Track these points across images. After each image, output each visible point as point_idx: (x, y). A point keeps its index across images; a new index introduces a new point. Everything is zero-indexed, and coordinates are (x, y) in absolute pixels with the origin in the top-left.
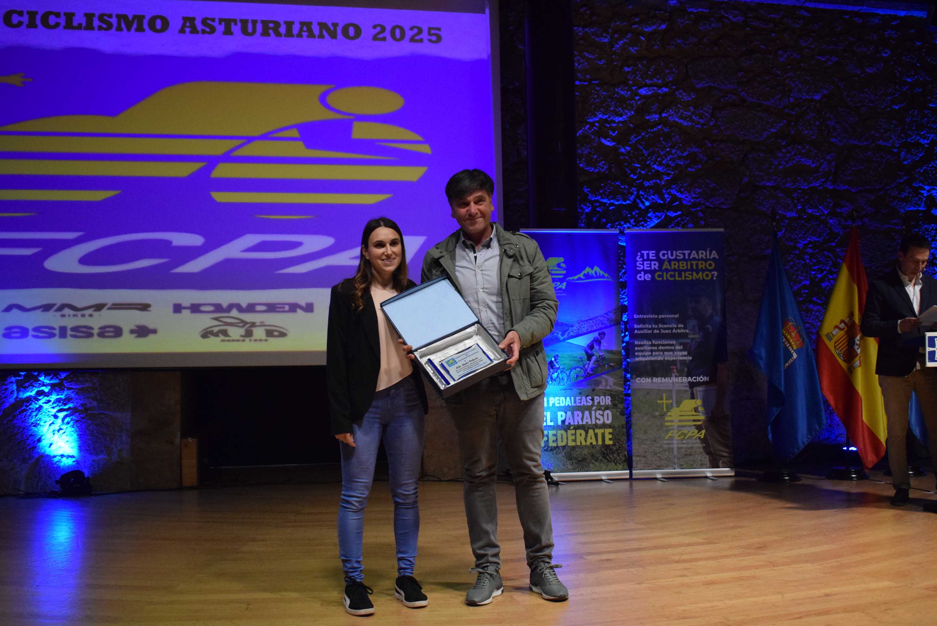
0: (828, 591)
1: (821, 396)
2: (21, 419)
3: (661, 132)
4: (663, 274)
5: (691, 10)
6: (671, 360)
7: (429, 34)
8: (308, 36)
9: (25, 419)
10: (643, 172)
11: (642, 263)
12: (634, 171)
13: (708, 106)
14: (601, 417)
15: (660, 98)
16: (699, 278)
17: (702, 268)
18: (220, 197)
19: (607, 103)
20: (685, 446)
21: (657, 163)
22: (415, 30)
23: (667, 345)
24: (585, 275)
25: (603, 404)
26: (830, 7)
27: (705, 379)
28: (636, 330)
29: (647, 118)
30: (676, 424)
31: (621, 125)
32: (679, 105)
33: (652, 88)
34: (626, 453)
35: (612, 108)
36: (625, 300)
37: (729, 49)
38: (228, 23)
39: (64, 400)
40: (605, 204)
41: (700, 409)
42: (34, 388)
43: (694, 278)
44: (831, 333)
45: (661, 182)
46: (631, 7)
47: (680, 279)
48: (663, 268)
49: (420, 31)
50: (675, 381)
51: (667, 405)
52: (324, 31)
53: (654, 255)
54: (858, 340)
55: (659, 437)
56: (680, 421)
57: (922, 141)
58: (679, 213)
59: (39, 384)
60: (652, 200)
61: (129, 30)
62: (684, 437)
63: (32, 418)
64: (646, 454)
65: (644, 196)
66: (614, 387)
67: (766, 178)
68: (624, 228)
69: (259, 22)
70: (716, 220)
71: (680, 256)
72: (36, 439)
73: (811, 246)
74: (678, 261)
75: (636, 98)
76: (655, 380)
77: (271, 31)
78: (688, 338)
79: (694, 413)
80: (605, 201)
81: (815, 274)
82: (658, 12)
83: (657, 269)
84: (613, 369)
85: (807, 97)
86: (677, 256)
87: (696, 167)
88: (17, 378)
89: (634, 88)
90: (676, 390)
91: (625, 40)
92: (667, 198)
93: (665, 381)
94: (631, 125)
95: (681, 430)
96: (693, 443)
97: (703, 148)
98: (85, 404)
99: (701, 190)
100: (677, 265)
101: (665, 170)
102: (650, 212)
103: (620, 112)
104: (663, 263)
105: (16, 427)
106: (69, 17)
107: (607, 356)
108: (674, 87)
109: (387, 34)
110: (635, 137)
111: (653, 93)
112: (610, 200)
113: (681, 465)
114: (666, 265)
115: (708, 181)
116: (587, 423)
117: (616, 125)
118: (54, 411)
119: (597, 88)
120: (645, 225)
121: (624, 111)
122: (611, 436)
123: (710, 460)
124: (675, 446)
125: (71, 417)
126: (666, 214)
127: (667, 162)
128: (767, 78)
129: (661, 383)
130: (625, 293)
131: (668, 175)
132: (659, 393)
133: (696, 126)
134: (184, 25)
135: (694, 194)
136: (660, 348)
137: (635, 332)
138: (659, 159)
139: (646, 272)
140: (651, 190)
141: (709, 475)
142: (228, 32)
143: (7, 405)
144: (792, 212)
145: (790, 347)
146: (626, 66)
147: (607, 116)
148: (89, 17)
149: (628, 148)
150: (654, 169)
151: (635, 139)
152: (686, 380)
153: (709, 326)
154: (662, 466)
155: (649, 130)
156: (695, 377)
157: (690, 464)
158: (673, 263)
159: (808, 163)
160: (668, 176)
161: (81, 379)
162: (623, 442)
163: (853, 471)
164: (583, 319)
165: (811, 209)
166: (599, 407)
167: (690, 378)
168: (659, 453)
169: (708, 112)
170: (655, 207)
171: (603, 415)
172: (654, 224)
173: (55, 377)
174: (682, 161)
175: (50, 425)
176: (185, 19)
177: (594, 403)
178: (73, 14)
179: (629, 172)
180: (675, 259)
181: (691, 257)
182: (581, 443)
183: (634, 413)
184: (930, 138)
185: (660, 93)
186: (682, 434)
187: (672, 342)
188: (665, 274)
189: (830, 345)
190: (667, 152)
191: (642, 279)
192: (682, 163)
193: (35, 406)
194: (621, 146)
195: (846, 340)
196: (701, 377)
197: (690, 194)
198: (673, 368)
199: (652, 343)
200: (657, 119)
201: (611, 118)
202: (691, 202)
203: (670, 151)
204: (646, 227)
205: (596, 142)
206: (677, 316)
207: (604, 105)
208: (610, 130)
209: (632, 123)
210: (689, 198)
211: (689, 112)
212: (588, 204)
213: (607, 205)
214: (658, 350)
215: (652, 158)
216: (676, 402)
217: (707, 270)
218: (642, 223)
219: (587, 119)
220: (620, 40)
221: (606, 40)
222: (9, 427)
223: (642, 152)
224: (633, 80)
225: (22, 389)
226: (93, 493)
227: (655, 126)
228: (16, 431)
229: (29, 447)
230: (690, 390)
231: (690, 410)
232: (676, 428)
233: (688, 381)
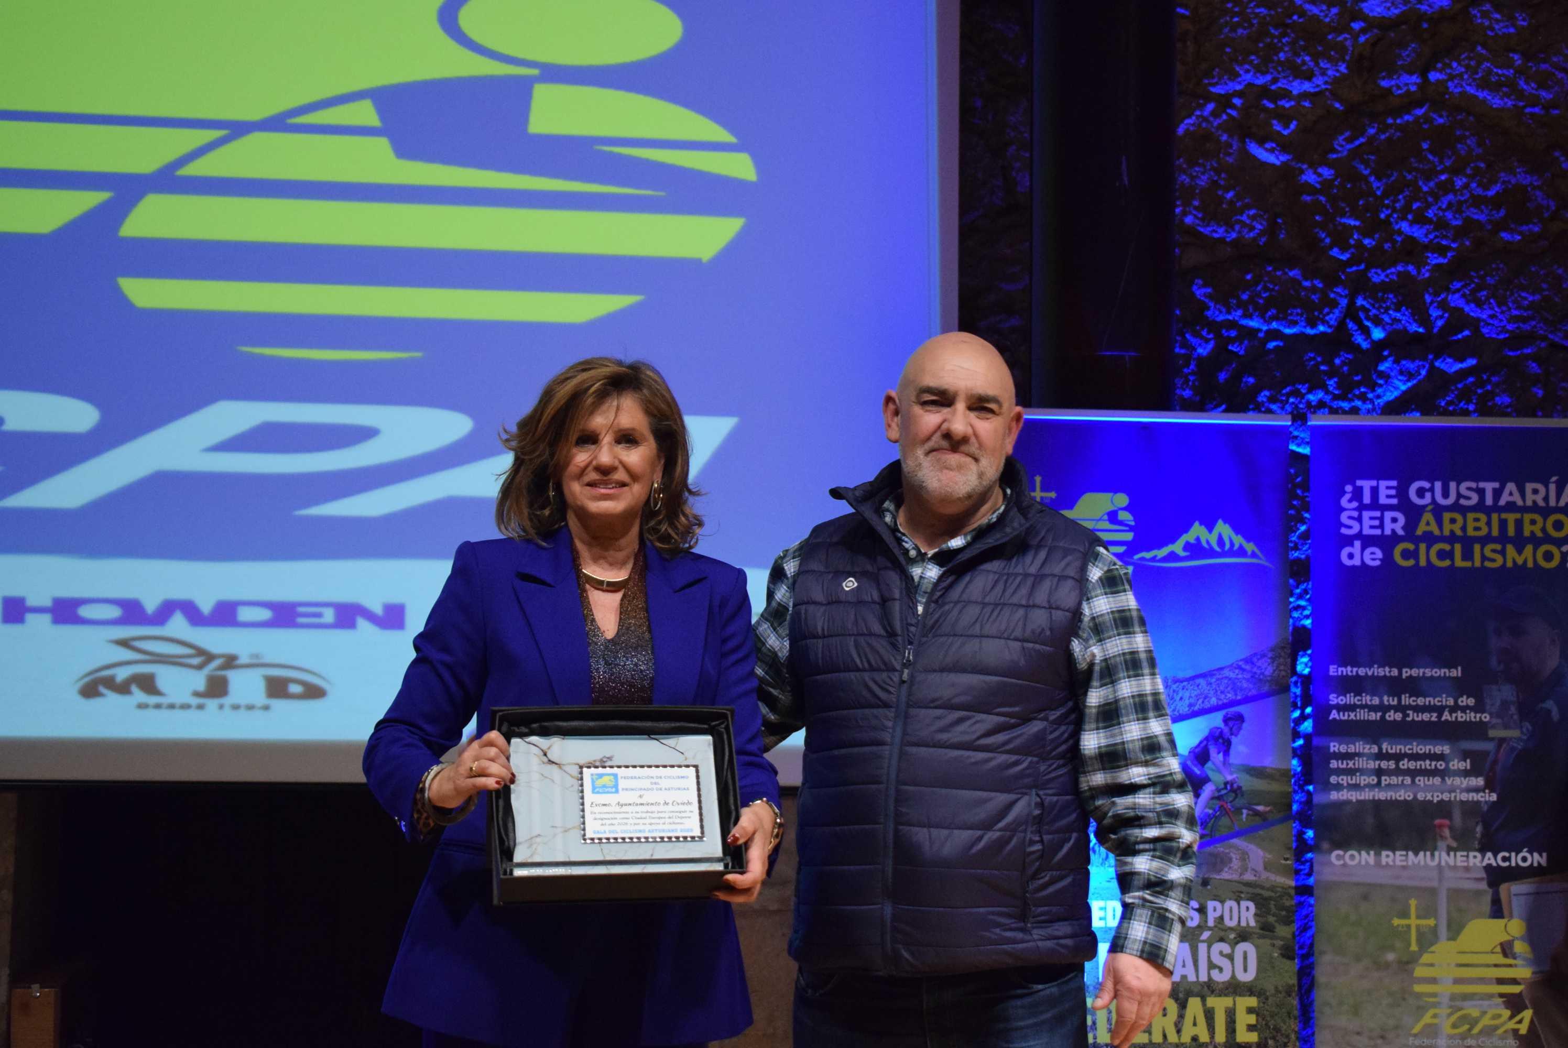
3: (1424, 126)
4: (1417, 550)
6: (1435, 800)
10: (1366, 242)
11: (1355, 514)
12: (1341, 238)
14: (1225, 963)
15: (1425, 26)
16: (1525, 561)
17: (1532, 532)
18: (151, 294)
19: (1269, 40)
23: (1423, 757)
24: (1187, 546)
25: (1233, 924)
27: (1537, 859)
28: (1334, 712)
29: (1383, 83)
30: (1445, 989)
31: (1307, 104)
32: (1479, 48)
35: (1281, 55)
36: (1307, 612)
40: (1253, 332)
41: (1520, 947)
43: (1509, 564)
45: (1419, 273)
47: (1468, 564)
48: (1419, 532)
50: (1447, 863)
51: (1421, 936)
53: (1393, 492)
55: (1396, 1027)
56: (1458, 981)
58: (1471, 362)
60: (1392, 325)
62: (1470, 1030)
65: (1369, 310)
66: (1265, 875)
68: (1309, 402)
71: (1468, 498)
74: (1464, 510)
75: (1353, 25)
76: (1387, 857)
78: (1485, 738)
79: (1502, 960)
80: (1253, 324)
83: (1401, 532)
84: (1264, 822)
87: (1525, 228)
90: (1449, 890)
92: (1437, 318)
93: (1416, 861)
94: (1337, 105)
95: (1460, 1009)
97: (1547, 175)
99: (1538, 297)
100: (1460, 523)
101: (1431, 236)
102: (1385, 359)
103: (1304, 68)
104: (1419, 521)
107: (1246, 782)
110: (1350, 140)
111: (1402, 13)
112: (1269, 323)
114: (1427, 524)
115: (1560, 271)
116: (1184, 977)
117: (1293, 103)
120: (1370, 396)
121: (1317, 64)
122: (1252, 1019)
126: (1432, 365)
127: (1441, 214)
129: (1404, 867)
130: (1305, 591)
131: (1441, 250)
132: (1397, 898)
133: (1528, 110)
135: (1515, 309)
136: (1405, 764)
137: (1331, 718)
138: (1414, 207)
139: (1368, 542)
140: (1391, 296)
147: (1269, 78)
149: (1326, 172)
150: (1400, 232)
151: (1349, 146)
152: (1478, 862)
153: (1550, 704)
155: (1390, 121)
156: (1507, 854)
158: (1447, 516)
160: (1440, 255)
162: (1288, 1036)
164: (1181, 675)
166: (1222, 934)
167: (1489, 855)
170: (1400, 344)
171: (1231, 957)
172: (1396, 393)
174: (1482, 212)
177: (1206, 921)
179: (1328, 241)
180: (1456, 507)
181: (1502, 502)
182: (1165, 1036)
183: (1322, 953)
185: (1425, 13)
186: (1464, 1018)
187: (1438, 749)
188: (1423, 547)
190: (1440, 185)
191: (1356, 562)
192: (1482, 218)
194: (1305, 166)
196: (1524, 853)
197: (1504, 308)
198: (1440, 826)
199: (1380, 749)
200: (1413, 89)
201: (1279, 85)
202: (1507, 331)
203: (1450, 181)
204: (1372, 401)
205: (1233, 153)
206: (1456, 673)
207: (1261, 45)
208: (1274, 119)
209: (1341, 101)
210: (1501, 320)
211: (1508, 67)
212: (1204, 333)
213: (1261, 335)
214: (1398, 772)
215: (1394, 201)
216: (1449, 926)
217: (1548, 539)
218: (1362, 390)
219: (1209, 84)
223: (1367, 184)
227: (1406, 110)
230: (1490, 891)
231: (1489, 949)
232: (1445, 1000)
233: (1484, 864)
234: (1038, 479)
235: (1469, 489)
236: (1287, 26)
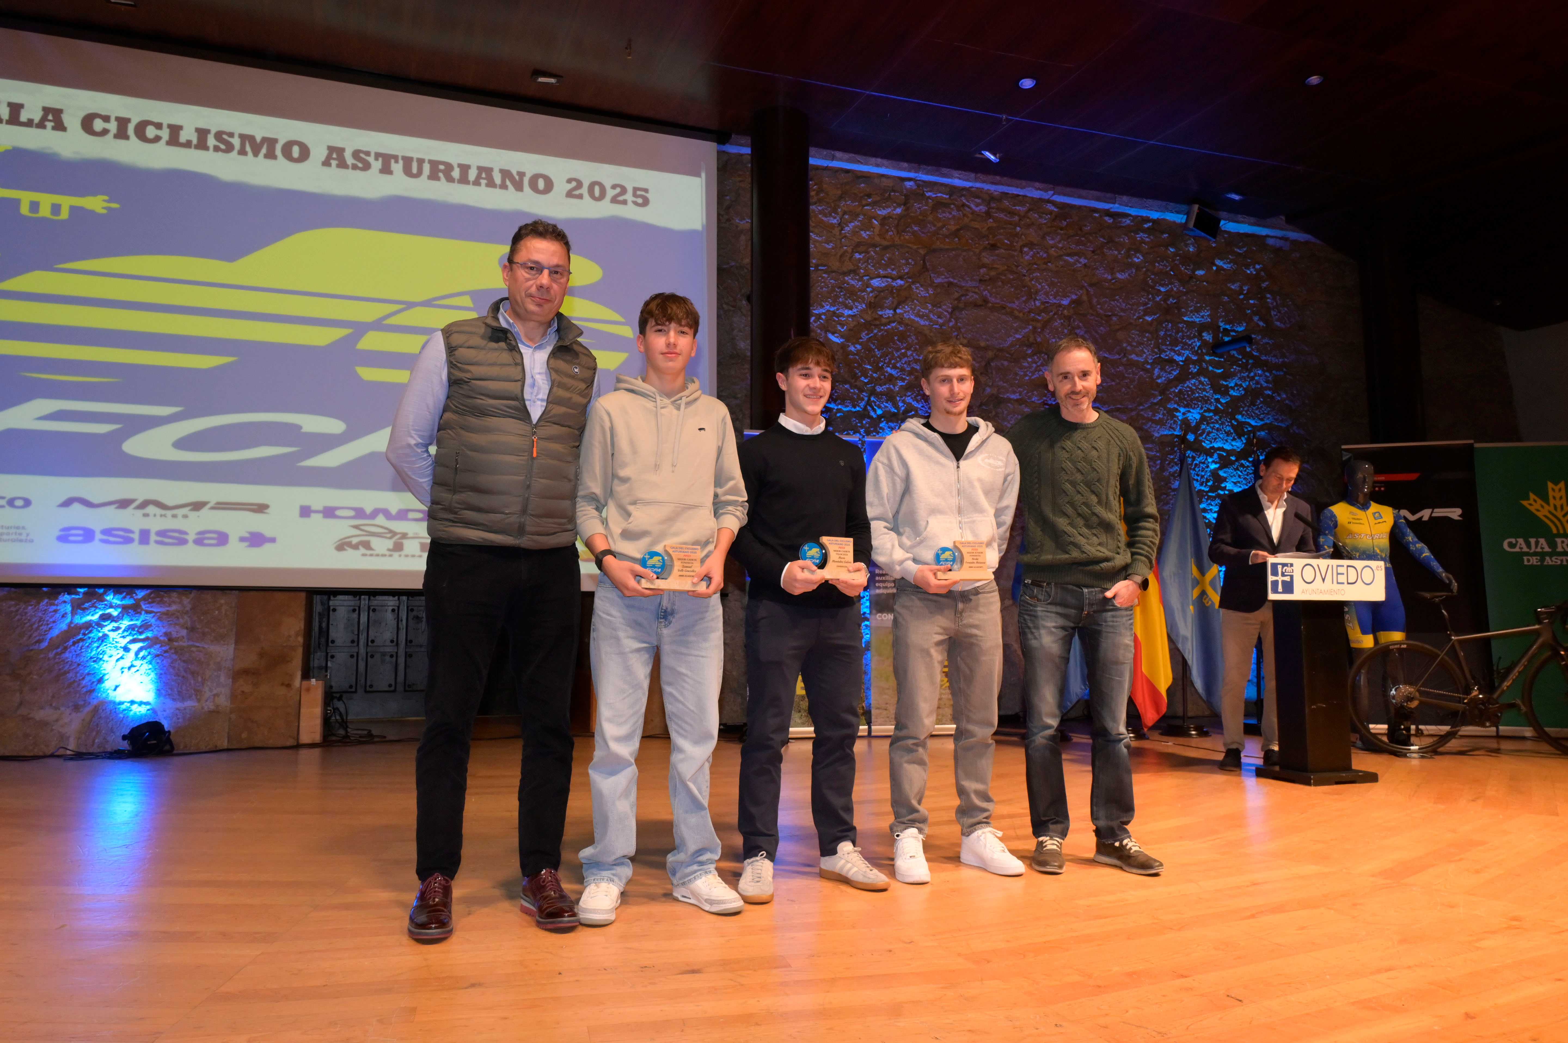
2: (75, 652)
5: (929, 194)
7: (635, 195)
8: (487, 185)
9: (82, 652)
10: (874, 375)
12: (864, 373)
13: (948, 305)
15: (895, 291)
18: (369, 374)
19: (835, 293)
21: (891, 366)
22: (618, 189)
26: (1079, 202)
31: (850, 319)
32: (915, 301)
35: (840, 299)
37: (970, 242)
38: (386, 159)
39: (141, 627)
42: (97, 611)
45: (895, 388)
46: (863, 185)
49: (624, 190)
52: (507, 180)
57: (1178, 358)
59: (106, 605)
60: (885, 408)
61: (255, 154)
63: (92, 650)
65: (876, 402)
67: (1011, 389)
69: (427, 161)
72: (95, 680)
75: (867, 289)
77: (441, 175)
82: (893, 194)
85: (1055, 301)
88: (73, 596)
89: (865, 278)
91: (857, 223)
92: (902, 407)
98: (170, 633)
101: (899, 374)
102: (883, 422)
103: (849, 305)
105: (67, 662)
106: (175, 130)
108: (910, 280)
109: (584, 191)
110: (867, 334)
111: (886, 286)
112: (837, 405)
117: (845, 319)
118: (123, 642)
119: (823, 275)
121: (854, 304)
125: (149, 650)
128: (1011, 277)
131: (903, 380)
133: (934, 326)
134: (329, 157)
138: (893, 362)
140: (884, 397)
142: (386, 170)
143: (55, 632)
146: (858, 253)
147: (835, 308)
148: (202, 133)
149: (859, 347)
150: (887, 372)
151: (867, 337)
155: (882, 328)
160: (902, 382)
161: (165, 599)
169: (947, 311)
173: (127, 597)
175: (118, 660)
176: (331, 149)
178: (181, 127)
179: (859, 374)
184: (1185, 355)
185: (895, 286)
190: (902, 354)
193: (96, 634)
194: (850, 344)
200: (891, 315)
201: (840, 311)
203: (906, 353)
207: (832, 295)
208: (838, 324)
209: (863, 318)
211: (927, 308)
215: (885, 360)
219: (812, 309)
220: (850, 222)
221: (835, 221)
222: (57, 663)
223: (874, 352)
224: (865, 269)
225: (79, 611)
226: (175, 752)
227: (889, 323)
228: (66, 668)
229: (84, 690)
236: (842, 288)
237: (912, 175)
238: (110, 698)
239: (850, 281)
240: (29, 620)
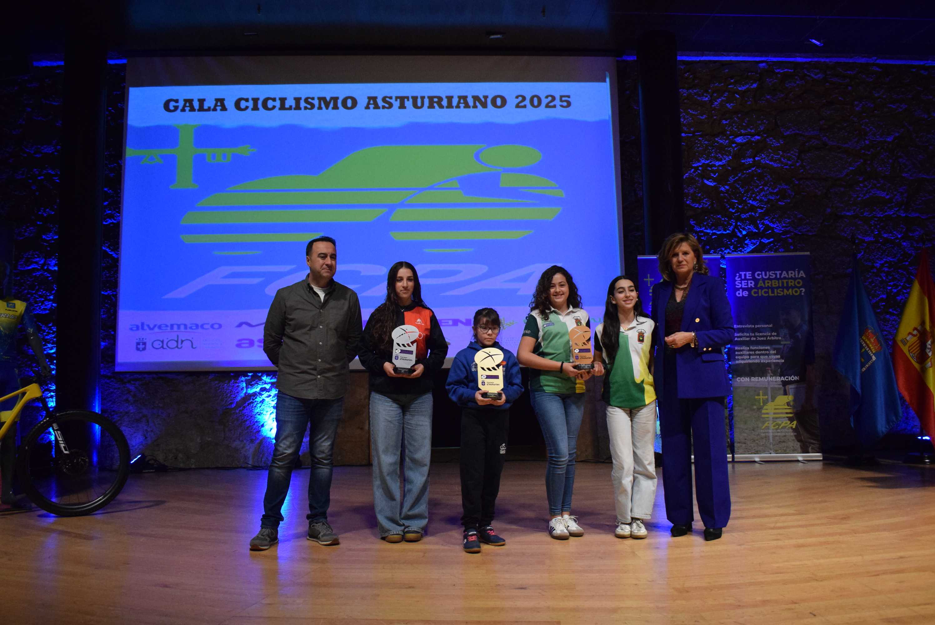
0: (902, 554)
1: (897, 393)
2: (249, 409)
3: (755, 173)
4: (758, 291)
5: (778, 70)
6: (766, 362)
7: (561, 101)
8: (465, 107)
9: (252, 410)
10: (739, 206)
11: (740, 282)
12: (733, 207)
13: (795, 150)
15: (754, 144)
16: (789, 294)
17: (791, 285)
18: (398, 236)
19: (708, 151)
20: (779, 434)
21: (752, 199)
22: (550, 98)
23: (762, 350)
26: (899, 63)
27: (796, 378)
29: (743, 161)
30: (771, 416)
31: (720, 168)
32: (769, 150)
33: (746, 136)
34: (729, 440)
35: (713, 155)
37: (812, 102)
38: (402, 100)
40: (708, 233)
41: (792, 404)
42: (259, 386)
43: (785, 294)
44: (905, 338)
45: (755, 214)
46: (727, 70)
47: (773, 295)
48: (759, 286)
49: (554, 98)
50: (770, 380)
51: (763, 401)
52: (477, 102)
53: (750, 275)
54: (929, 344)
55: (757, 427)
56: (774, 414)
58: (773, 239)
59: (262, 382)
60: (748, 230)
61: (327, 107)
62: (779, 427)
63: (257, 408)
64: (746, 441)
65: (741, 226)
67: (846, 208)
68: (725, 253)
69: (426, 97)
70: (804, 245)
71: (772, 276)
72: (260, 425)
73: (887, 265)
74: (771, 280)
75: (733, 145)
76: (753, 379)
77: (435, 105)
79: (787, 407)
80: (708, 231)
81: (891, 288)
82: (750, 74)
83: (753, 286)
85: (881, 139)
86: (770, 275)
87: (785, 201)
88: (246, 378)
89: (731, 137)
90: (771, 387)
91: (723, 98)
92: (761, 228)
93: (761, 380)
94: (729, 168)
95: (775, 421)
96: (786, 432)
97: (792, 185)
99: (790, 220)
100: (770, 283)
101: (758, 204)
102: (747, 240)
103: (719, 158)
104: (759, 281)
105: (246, 415)
106: (283, 100)
108: (765, 135)
109: (527, 102)
110: (734, 178)
111: (747, 141)
112: (712, 231)
113: (776, 451)
114: (761, 284)
115: (796, 213)
117: (716, 168)
119: (699, 139)
120: (743, 250)
121: (723, 157)
123: (800, 446)
124: (771, 435)
126: (760, 240)
127: (761, 198)
128: (845, 125)
129: (758, 382)
131: (762, 208)
132: (756, 390)
133: (784, 167)
134: (369, 103)
135: (784, 224)
136: (757, 352)
137: (735, 339)
138: (753, 196)
139: (744, 289)
140: (747, 222)
141: (800, 459)
142: (402, 106)
143: (239, 398)
144: (870, 237)
145: (870, 351)
146: (724, 119)
147: (709, 161)
148: (298, 100)
149: (727, 187)
150: (749, 203)
152: (779, 379)
153: (798, 334)
154: (760, 451)
155: (745, 172)
156: (787, 377)
157: (783, 450)
158: (766, 281)
159: (883, 195)
160: (761, 210)
163: (926, 457)
165: (886, 233)
167: (782, 377)
168: (757, 440)
169: (795, 155)
170: (751, 235)
172: (751, 249)
173: (274, 377)
174: (773, 197)
175: (271, 414)
176: (370, 98)
178: (285, 99)
179: (728, 206)
180: (769, 279)
181: (782, 277)
183: (736, 407)
185: (753, 141)
186: (776, 424)
187: (766, 348)
188: (760, 291)
189: (905, 349)
190: (760, 189)
191: (741, 295)
192: (773, 198)
193: (259, 399)
194: (721, 186)
195: (918, 345)
196: (793, 376)
197: (781, 224)
198: (768, 370)
199: (750, 348)
200: (751, 162)
201: (712, 163)
202: (782, 230)
203: (763, 188)
204: (744, 253)
205: (699, 183)
206: (771, 326)
207: (706, 152)
208: (711, 173)
209: (730, 166)
210: (780, 227)
211: (778, 154)
212: (694, 234)
213: (710, 234)
214: (755, 355)
215: (747, 195)
216: (771, 398)
217: (796, 287)
218: (741, 249)
219: (692, 164)
220: (718, 99)
221: (707, 99)
222: (241, 415)
223: (739, 190)
224: (730, 131)
225: (250, 386)
226: (303, 467)
227: (749, 168)
228: (245, 419)
229: (255, 431)
230: (783, 388)
231: (783, 404)
232: (771, 419)
233: (781, 380)
234: (649, 275)
235: (772, 273)
237: (763, 59)
238: (268, 436)
239: (719, 141)
240: (225, 392)
